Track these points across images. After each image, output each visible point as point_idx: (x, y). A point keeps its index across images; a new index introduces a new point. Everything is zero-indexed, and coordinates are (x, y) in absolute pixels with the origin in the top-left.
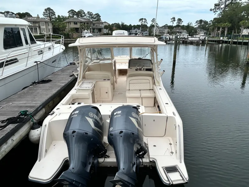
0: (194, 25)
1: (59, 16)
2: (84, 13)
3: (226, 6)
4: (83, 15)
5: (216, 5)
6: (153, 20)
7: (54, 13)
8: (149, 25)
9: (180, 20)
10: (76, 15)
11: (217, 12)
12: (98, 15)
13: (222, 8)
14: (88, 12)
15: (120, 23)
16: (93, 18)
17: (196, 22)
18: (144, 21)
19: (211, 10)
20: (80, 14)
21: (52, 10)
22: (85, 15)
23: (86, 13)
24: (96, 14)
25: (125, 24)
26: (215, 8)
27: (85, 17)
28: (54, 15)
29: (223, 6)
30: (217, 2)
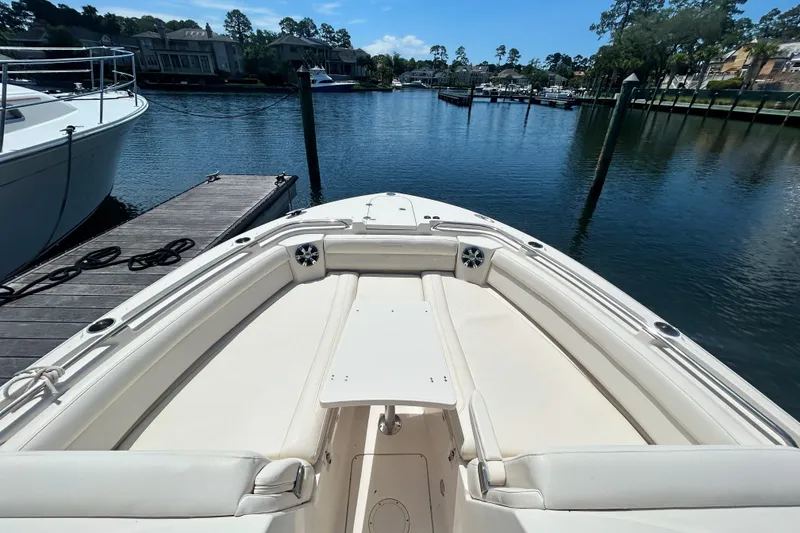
0: (543, 65)
1: (259, 32)
2: (315, 27)
3: (627, 19)
4: (312, 31)
5: (604, 16)
6: (460, 51)
7: (247, 25)
8: (449, 63)
9: (514, 52)
10: (297, 30)
11: (604, 32)
12: (344, 34)
13: (616, 24)
14: (323, 25)
15: (392, 55)
16: (333, 39)
17: (548, 59)
18: (440, 51)
19: (592, 28)
20: (305, 27)
21: (244, 16)
22: (316, 32)
23: (319, 27)
24: (340, 31)
25: (400, 57)
26: (603, 23)
27: (317, 37)
28: (250, 28)
29: (619, 20)
30: (608, 9)
